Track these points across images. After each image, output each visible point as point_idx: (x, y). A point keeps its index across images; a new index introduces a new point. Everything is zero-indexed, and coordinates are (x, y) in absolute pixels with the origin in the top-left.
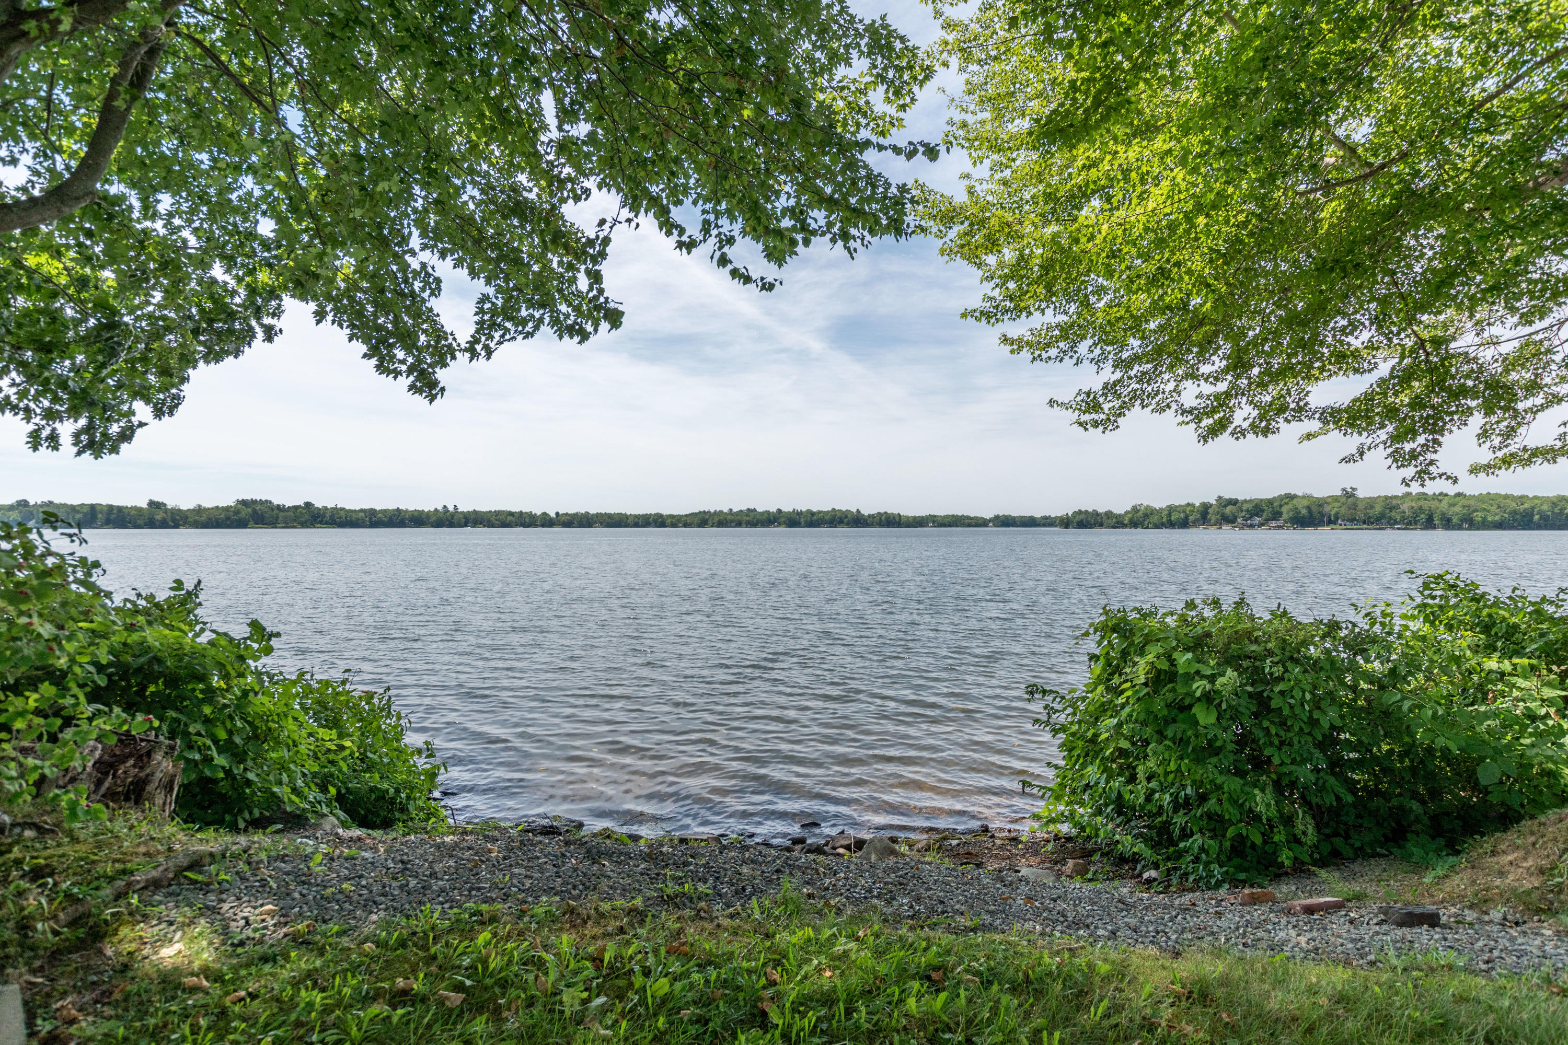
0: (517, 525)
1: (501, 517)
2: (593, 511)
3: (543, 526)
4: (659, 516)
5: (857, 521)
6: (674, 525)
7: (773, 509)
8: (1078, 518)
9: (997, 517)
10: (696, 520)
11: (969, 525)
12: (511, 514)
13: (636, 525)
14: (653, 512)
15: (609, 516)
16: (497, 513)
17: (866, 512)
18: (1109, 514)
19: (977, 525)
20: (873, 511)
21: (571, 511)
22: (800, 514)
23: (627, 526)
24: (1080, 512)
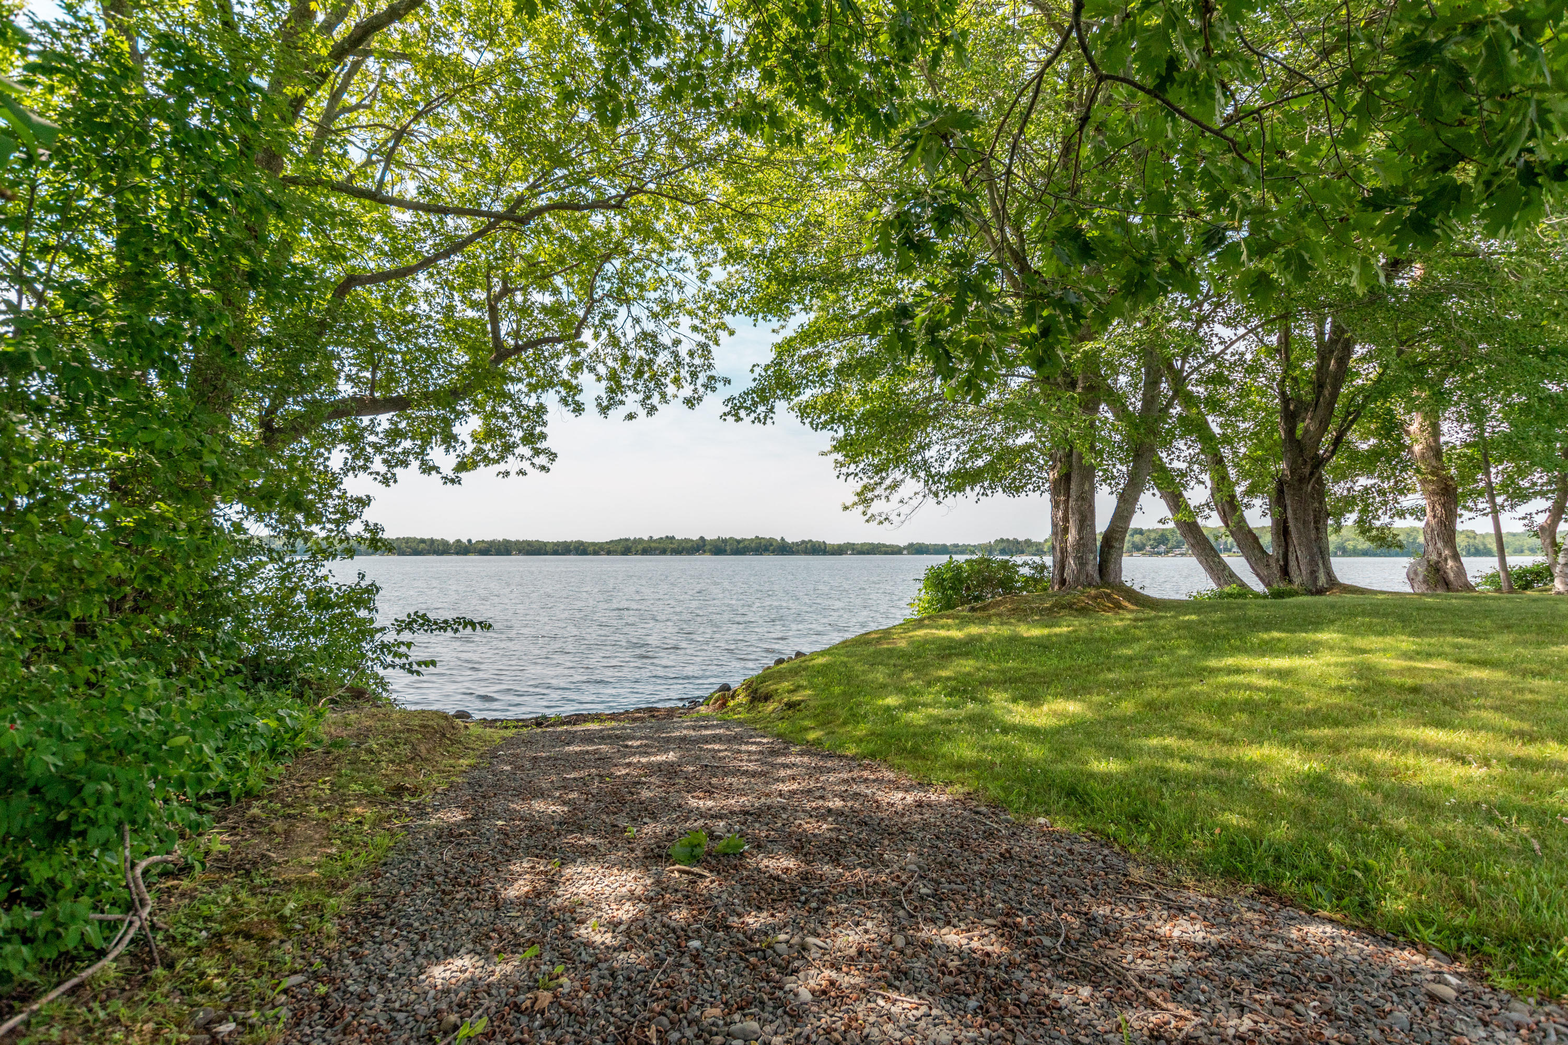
0: (428, 553)
1: (414, 545)
2: (513, 538)
3: (457, 553)
4: (581, 543)
5: (784, 549)
6: (596, 553)
7: (695, 537)
8: (1001, 546)
9: (911, 545)
10: (620, 548)
11: (886, 553)
12: (423, 541)
13: (555, 553)
14: (575, 539)
15: (529, 543)
16: (407, 540)
17: (789, 540)
18: (1028, 542)
19: (893, 553)
20: (797, 539)
21: (488, 538)
22: (725, 541)
23: (546, 553)
24: (1002, 540)
